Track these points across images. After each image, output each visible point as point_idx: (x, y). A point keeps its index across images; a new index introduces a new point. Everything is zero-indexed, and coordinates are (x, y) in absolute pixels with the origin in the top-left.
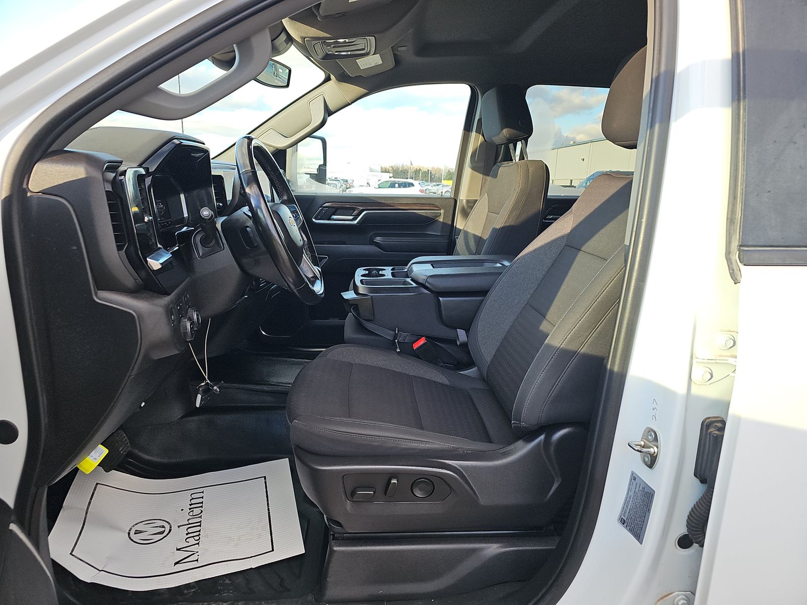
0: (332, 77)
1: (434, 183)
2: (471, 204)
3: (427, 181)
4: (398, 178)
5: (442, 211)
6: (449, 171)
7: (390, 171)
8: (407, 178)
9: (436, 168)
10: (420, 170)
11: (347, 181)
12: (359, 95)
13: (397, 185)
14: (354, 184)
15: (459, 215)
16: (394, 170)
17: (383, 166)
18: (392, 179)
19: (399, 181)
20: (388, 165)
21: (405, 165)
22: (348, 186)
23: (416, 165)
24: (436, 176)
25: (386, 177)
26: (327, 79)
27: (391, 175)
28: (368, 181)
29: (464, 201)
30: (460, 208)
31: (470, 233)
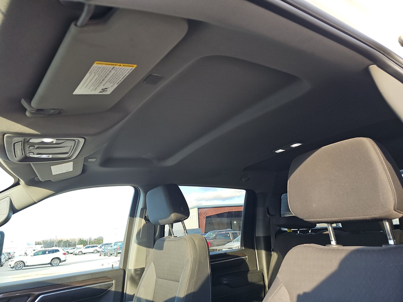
0: (22, 182)
1: (71, 248)
2: (140, 272)
3: (66, 247)
4: (47, 248)
5: (114, 282)
6: (80, 239)
7: (41, 243)
8: (53, 247)
9: (72, 238)
10: (62, 240)
11: (10, 253)
12: (46, 195)
13: (47, 252)
14: (15, 255)
15: (128, 283)
16: (44, 243)
17: (37, 241)
18: (43, 249)
19: (49, 250)
20: (40, 240)
21: (52, 239)
22: (10, 257)
23: (59, 238)
24: (72, 243)
25: (39, 248)
26: (17, 184)
27: (42, 246)
28: (26, 251)
29: (133, 270)
30: (129, 276)
31: (143, 299)
